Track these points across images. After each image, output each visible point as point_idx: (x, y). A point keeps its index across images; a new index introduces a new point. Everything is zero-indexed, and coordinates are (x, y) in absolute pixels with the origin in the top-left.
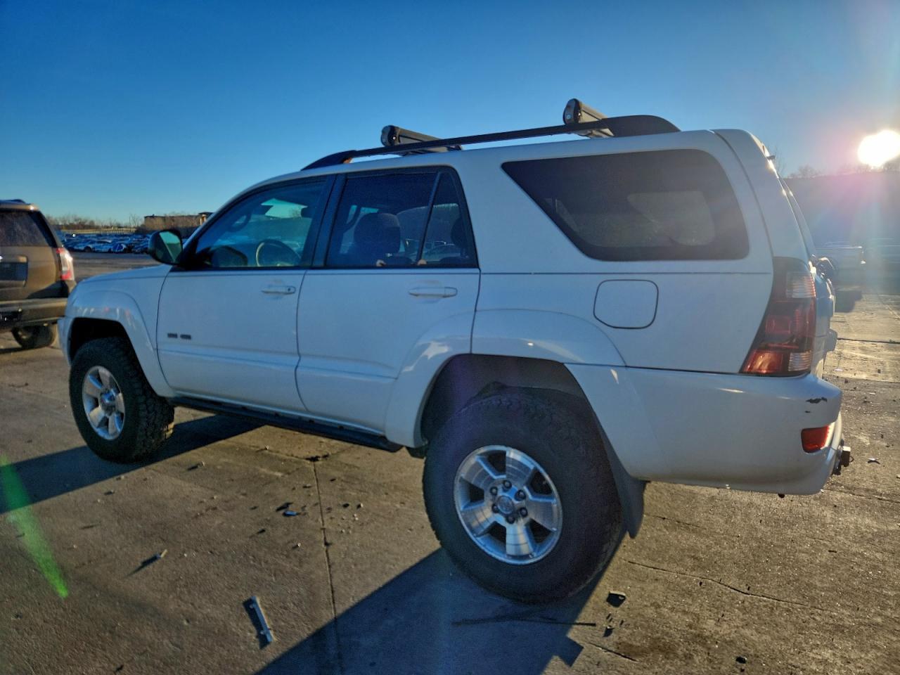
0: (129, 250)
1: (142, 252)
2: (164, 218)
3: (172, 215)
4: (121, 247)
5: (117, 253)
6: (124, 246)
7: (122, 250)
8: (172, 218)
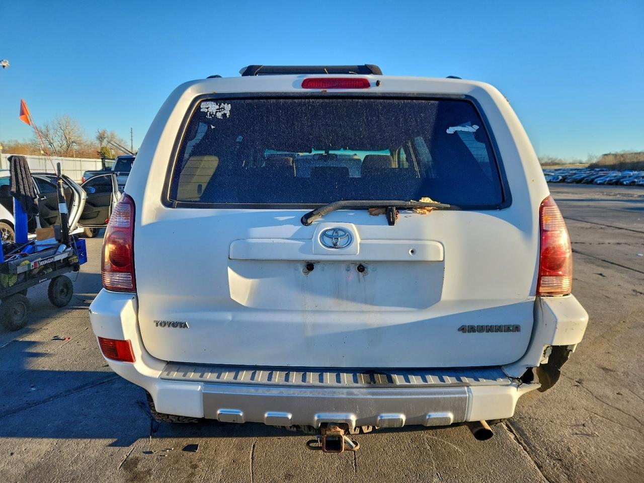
0: (564, 180)
1: (572, 182)
2: (615, 155)
3: (622, 153)
4: (558, 178)
5: (555, 182)
6: (560, 178)
7: (558, 180)
8: (622, 156)
